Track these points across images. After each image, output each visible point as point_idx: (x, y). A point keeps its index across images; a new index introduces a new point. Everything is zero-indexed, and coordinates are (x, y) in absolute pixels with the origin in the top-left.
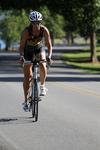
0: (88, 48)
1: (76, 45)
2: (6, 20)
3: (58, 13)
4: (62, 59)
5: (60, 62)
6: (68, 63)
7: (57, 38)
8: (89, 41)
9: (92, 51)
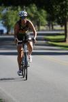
0: (63, 32)
1: (55, 30)
2: (7, 13)
3: (42, 8)
4: (45, 40)
5: (44, 42)
6: (50, 42)
7: (42, 25)
8: (64, 28)
9: (66, 34)
